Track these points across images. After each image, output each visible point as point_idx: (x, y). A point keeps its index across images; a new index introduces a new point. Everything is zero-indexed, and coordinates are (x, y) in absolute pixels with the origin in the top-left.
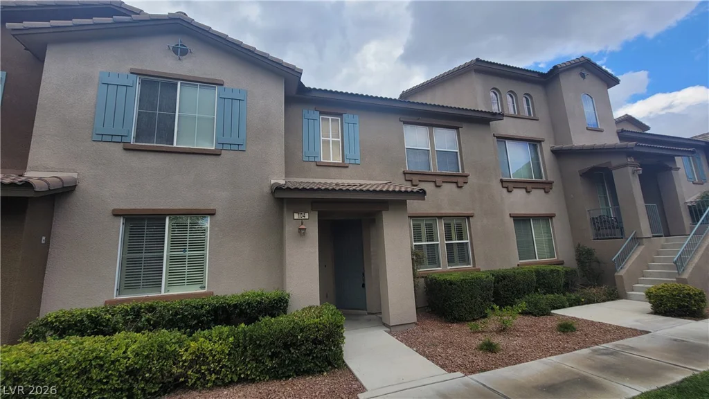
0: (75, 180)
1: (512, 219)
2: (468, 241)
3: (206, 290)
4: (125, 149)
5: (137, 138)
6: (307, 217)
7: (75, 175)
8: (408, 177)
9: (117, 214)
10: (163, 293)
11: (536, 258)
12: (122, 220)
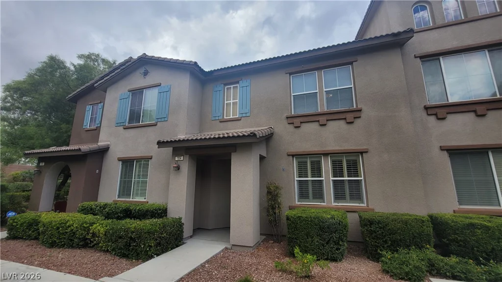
0: (109, 145)
1: (445, 153)
2: (362, 178)
3: (146, 200)
4: (124, 129)
5: (129, 123)
6: (182, 159)
7: (109, 143)
8: (291, 121)
9: (119, 160)
10: (131, 200)
11: (500, 206)
12: (121, 163)
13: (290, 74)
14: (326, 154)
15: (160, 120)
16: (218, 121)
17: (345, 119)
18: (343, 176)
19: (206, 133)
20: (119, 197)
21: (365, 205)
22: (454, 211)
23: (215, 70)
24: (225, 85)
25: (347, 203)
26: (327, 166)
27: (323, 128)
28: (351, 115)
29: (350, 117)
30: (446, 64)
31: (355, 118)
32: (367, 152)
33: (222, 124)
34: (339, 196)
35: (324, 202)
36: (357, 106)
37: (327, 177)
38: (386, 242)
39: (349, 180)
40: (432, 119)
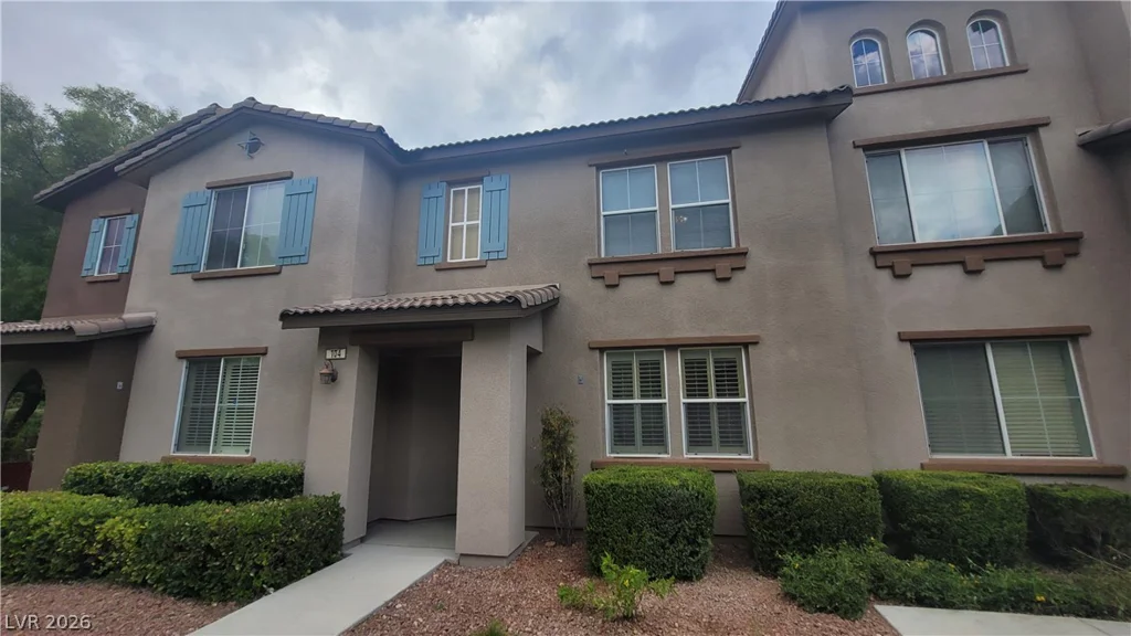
0: (151, 319)
1: (908, 346)
2: (746, 400)
3: (249, 455)
4: (195, 280)
5: (208, 266)
6: (343, 356)
7: (153, 314)
8: (597, 271)
9: (181, 356)
10: (210, 454)
11: (1004, 452)
12: (184, 364)
13: (599, 167)
14: (672, 348)
15: (288, 261)
16: (433, 268)
17: (713, 271)
18: (706, 396)
19: (403, 296)
20: (178, 448)
21: (752, 457)
22: (922, 466)
23: (426, 149)
24: (451, 184)
25: (714, 452)
26: (673, 372)
27: (667, 289)
28: (724, 264)
29: (723, 266)
30: (911, 162)
31: (733, 269)
32: (756, 343)
33: (442, 274)
34: (697, 439)
35: (666, 452)
36: (738, 243)
37: (675, 397)
38: (791, 534)
39: (718, 404)
40: (885, 275)
